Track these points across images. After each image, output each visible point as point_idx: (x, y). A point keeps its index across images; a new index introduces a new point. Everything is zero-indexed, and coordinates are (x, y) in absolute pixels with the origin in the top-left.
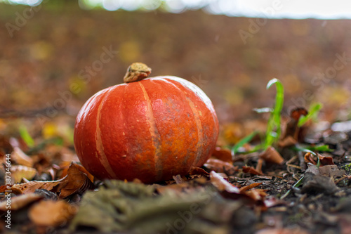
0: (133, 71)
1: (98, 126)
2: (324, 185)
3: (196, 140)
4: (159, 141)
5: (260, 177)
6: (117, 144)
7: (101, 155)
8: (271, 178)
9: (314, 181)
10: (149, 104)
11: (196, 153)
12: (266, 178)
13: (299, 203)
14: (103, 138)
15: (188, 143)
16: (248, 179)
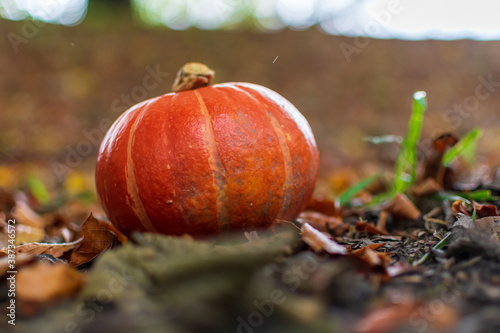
0: (187, 75)
1: (129, 156)
2: (482, 243)
3: (281, 177)
4: (224, 179)
5: (383, 237)
6: (158, 182)
7: (134, 200)
8: (399, 238)
9: (467, 239)
10: (208, 121)
11: (282, 199)
12: (392, 238)
13: (442, 270)
14: (137, 174)
15: (270, 182)
16: (364, 240)
